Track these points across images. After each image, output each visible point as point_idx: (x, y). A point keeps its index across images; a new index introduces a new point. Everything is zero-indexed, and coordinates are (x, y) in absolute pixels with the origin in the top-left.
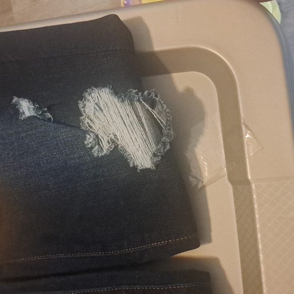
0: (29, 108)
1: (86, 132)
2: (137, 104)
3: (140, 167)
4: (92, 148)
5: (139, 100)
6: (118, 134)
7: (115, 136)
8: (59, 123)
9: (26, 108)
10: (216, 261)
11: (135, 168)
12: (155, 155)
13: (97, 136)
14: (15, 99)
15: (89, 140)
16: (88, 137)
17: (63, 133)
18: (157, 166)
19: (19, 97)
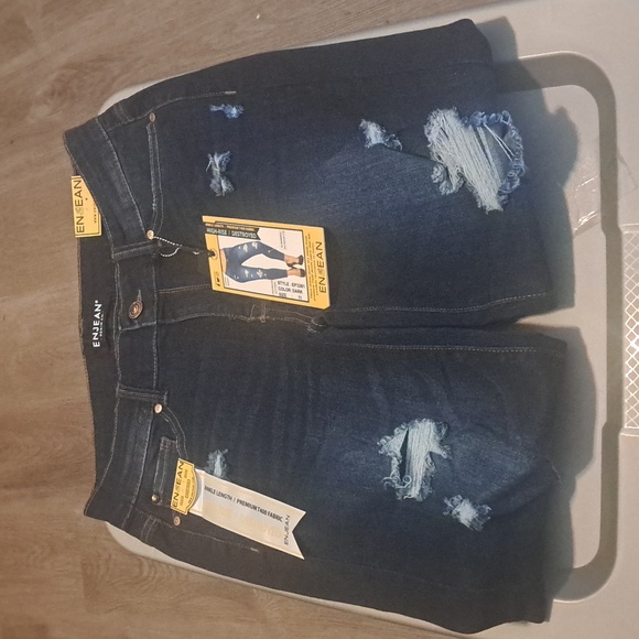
0: (376, 134)
1: (435, 164)
2: (480, 130)
3: (488, 209)
4: (439, 183)
5: (482, 125)
6: (464, 167)
7: (462, 169)
8: (409, 153)
9: (374, 134)
10: (575, 332)
11: (483, 209)
12: (500, 193)
13: (447, 169)
14: (364, 122)
15: (437, 173)
16: (436, 169)
17: (411, 165)
18: (504, 206)
19: (367, 120)
